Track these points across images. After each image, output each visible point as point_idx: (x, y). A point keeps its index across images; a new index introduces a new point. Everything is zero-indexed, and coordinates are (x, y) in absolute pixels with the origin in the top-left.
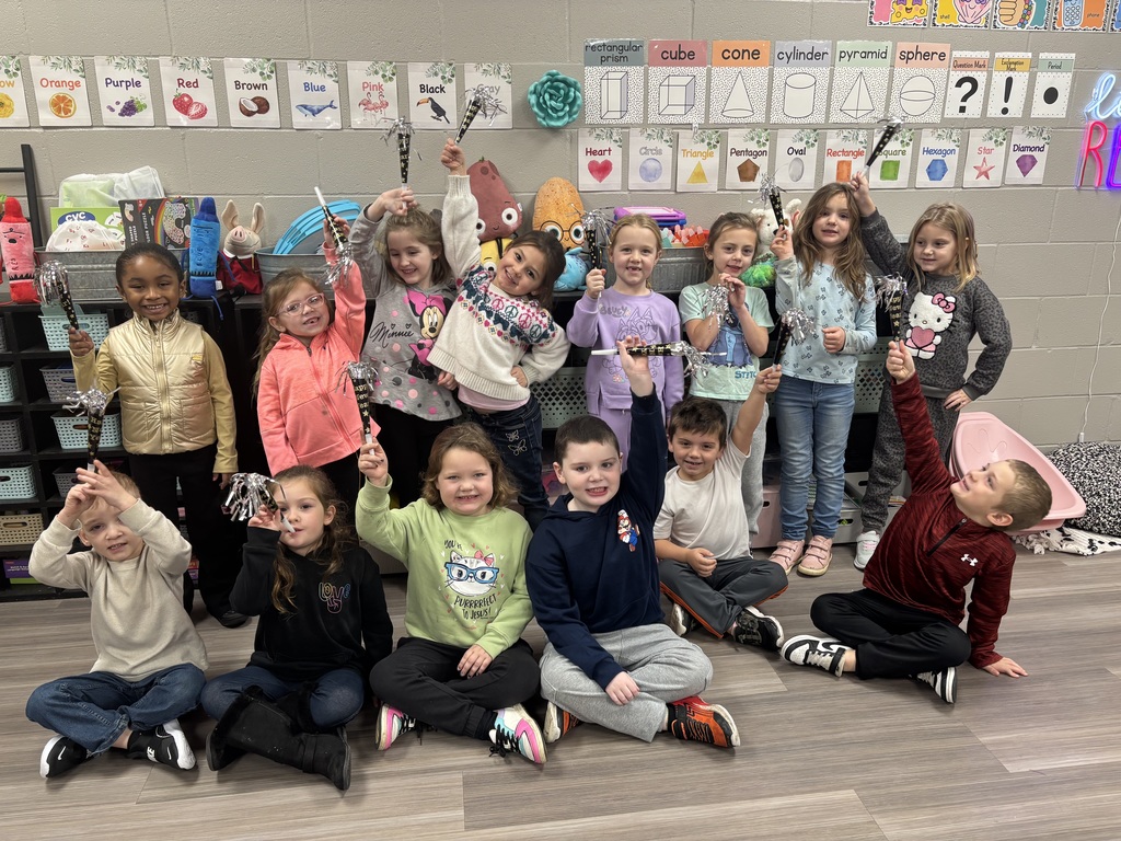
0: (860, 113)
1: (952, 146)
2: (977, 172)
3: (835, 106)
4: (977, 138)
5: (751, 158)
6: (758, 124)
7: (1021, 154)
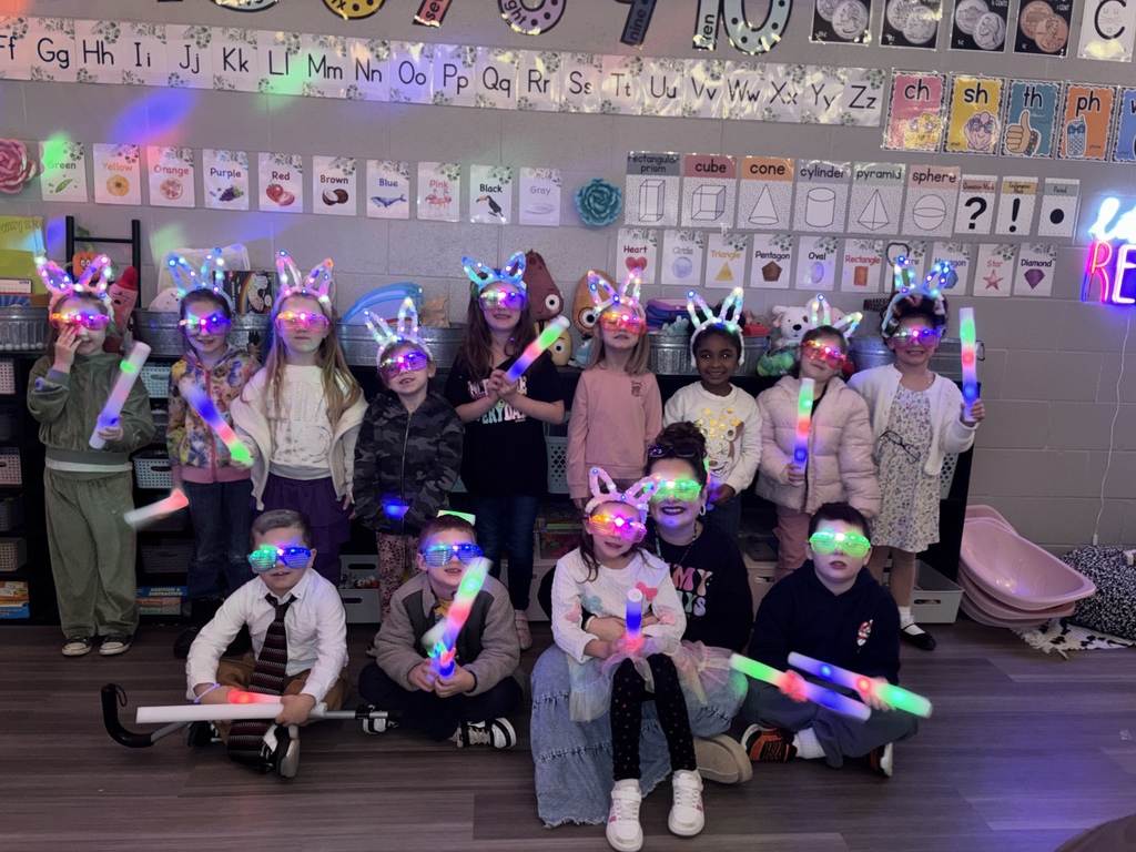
0: (876, 226)
1: (963, 258)
2: (986, 283)
3: (853, 218)
4: (986, 253)
5: (775, 260)
6: (782, 231)
7: (1027, 268)
